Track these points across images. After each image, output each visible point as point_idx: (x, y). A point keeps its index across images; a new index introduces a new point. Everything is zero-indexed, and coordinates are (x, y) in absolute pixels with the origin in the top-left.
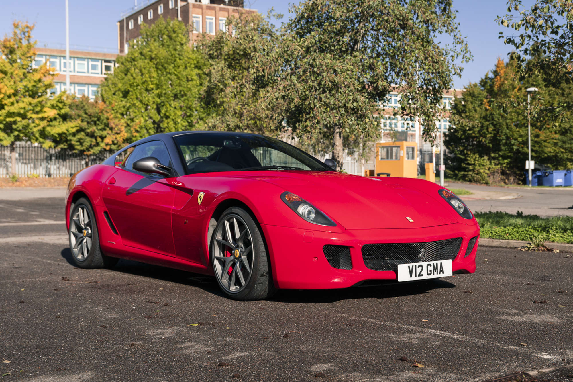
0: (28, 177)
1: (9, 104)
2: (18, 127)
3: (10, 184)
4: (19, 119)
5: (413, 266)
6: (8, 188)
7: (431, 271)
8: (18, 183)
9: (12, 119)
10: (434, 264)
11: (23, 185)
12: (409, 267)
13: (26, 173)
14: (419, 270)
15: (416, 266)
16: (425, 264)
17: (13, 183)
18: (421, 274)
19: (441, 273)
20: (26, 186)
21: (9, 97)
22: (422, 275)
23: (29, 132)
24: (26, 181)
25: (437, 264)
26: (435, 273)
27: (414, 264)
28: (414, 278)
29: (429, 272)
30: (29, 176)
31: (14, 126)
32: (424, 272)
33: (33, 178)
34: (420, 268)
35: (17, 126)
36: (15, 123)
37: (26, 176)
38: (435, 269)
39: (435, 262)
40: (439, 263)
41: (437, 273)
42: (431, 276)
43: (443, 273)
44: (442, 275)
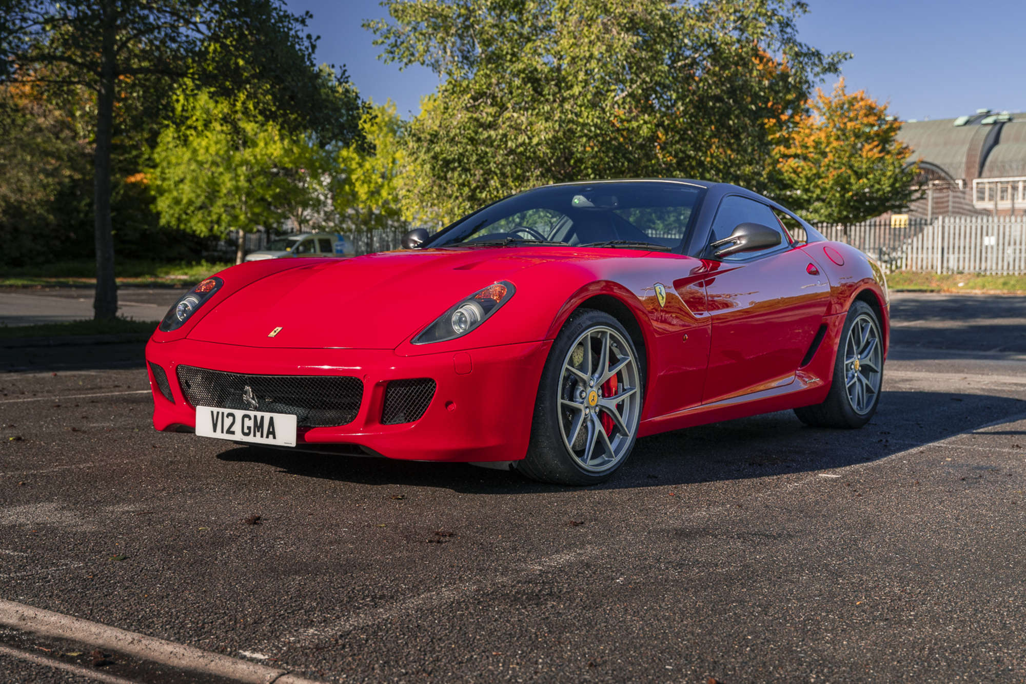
5: (218, 413)
7: (249, 428)
10: (255, 417)
12: (212, 412)
14: (228, 422)
15: (223, 413)
16: (239, 414)
18: (232, 429)
19: (271, 436)
22: (233, 433)
25: (262, 418)
26: (258, 434)
27: (221, 410)
28: (219, 435)
29: (246, 431)
32: (237, 428)
34: (231, 418)
38: (259, 426)
39: (259, 414)
40: (267, 416)
41: (262, 436)
42: (250, 439)
43: (274, 438)
44: (270, 441)
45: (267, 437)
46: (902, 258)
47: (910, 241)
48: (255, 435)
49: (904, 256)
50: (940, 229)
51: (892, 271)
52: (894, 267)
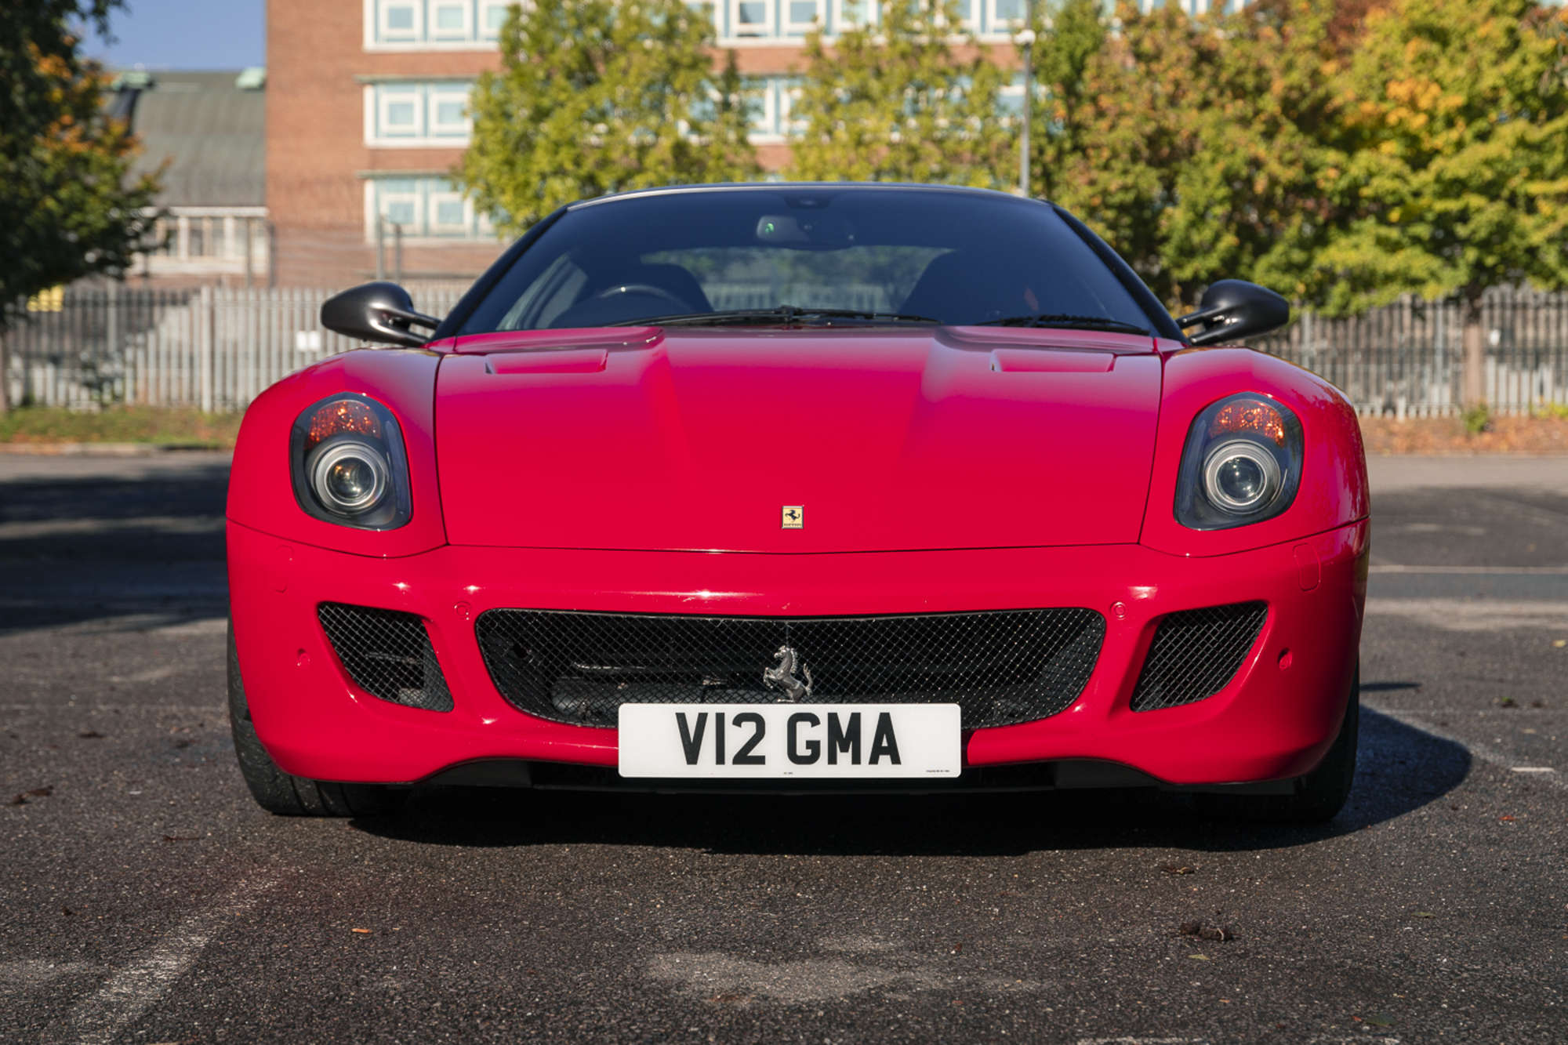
0: (1532, 417)
1: (1448, 150)
2: (1474, 232)
3: (1458, 440)
4: (1475, 201)
5: (702, 718)
6: (1446, 453)
7: (813, 745)
8: (1487, 438)
9: (1453, 205)
10: (833, 718)
11: (1504, 447)
12: (681, 718)
13: (1525, 399)
14: (737, 737)
15: (720, 718)
16: (776, 714)
17: (1468, 437)
18: (755, 752)
19: (885, 759)
20: (1512, 448)
21: (1450, 123)
22: (760, 760)
23: (1514, 248)
24: (1518, 430)
25: (856, 719)
26: (845, 758)
27: (712, 709)
28: (707, 768)
29: (802, 750)
30: (1537, 411)
31: (1462, 231)
32: (774, 747)
33: (1549, 419)
34: (749, 728)
35: (1472, 226)
36: (1464, 216)
37: (1524, 413)
38: (845, 739)
39: (844, 711)
40: (870, 713)
41: (856, 760)
42: (821, 770)
43: (896, 760)
44: (885, 769)
45: (874, 760)
46: (122, 377)
47: (140, 339)
48: (832, 760)
49: (129, 372)
50: (206, 314)
51: (103, 406)
52: (107, 397)
